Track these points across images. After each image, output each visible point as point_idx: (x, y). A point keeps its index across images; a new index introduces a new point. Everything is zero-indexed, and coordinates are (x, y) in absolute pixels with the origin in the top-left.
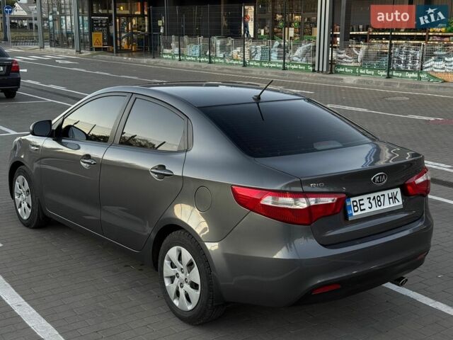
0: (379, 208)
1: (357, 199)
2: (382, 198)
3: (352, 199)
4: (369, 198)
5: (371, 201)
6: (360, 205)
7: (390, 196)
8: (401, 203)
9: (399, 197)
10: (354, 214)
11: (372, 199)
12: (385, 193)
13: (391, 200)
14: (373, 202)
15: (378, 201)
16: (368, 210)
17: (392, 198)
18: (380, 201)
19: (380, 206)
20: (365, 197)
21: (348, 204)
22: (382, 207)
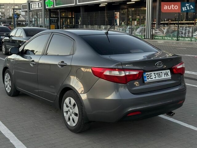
0: (159, 78)
1: (149, 73)
2: (161, 74)
3: (146, 73)
4: (155, 73)
5: (156, 75)
6: (150, 76)
7: (165, 73)
8: (170, 77)
9: (169, 74)
10: (147, 80)
11: (156, 73)
12: (163, 71)
13: (165, 75)
14: (157, 75)
15: (159, 75)
16: (154, 79)
17: (166, 74)
18: (160, 75)
19: (160, 77)
20: (153, 73)
21: (144, 75)
22: (161, 78)
